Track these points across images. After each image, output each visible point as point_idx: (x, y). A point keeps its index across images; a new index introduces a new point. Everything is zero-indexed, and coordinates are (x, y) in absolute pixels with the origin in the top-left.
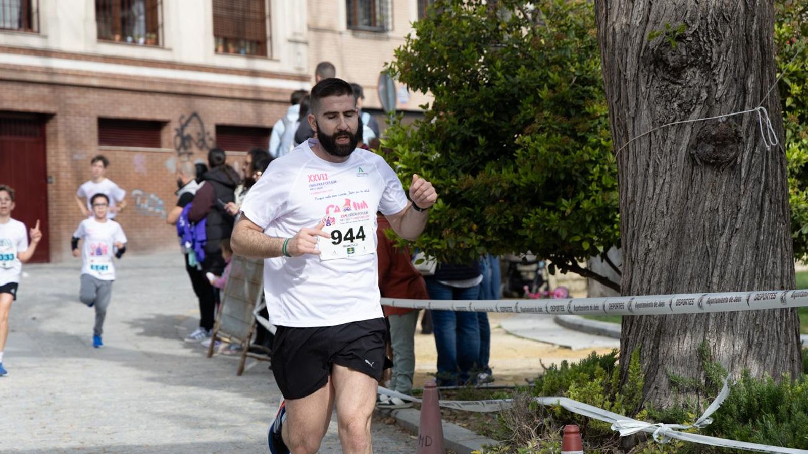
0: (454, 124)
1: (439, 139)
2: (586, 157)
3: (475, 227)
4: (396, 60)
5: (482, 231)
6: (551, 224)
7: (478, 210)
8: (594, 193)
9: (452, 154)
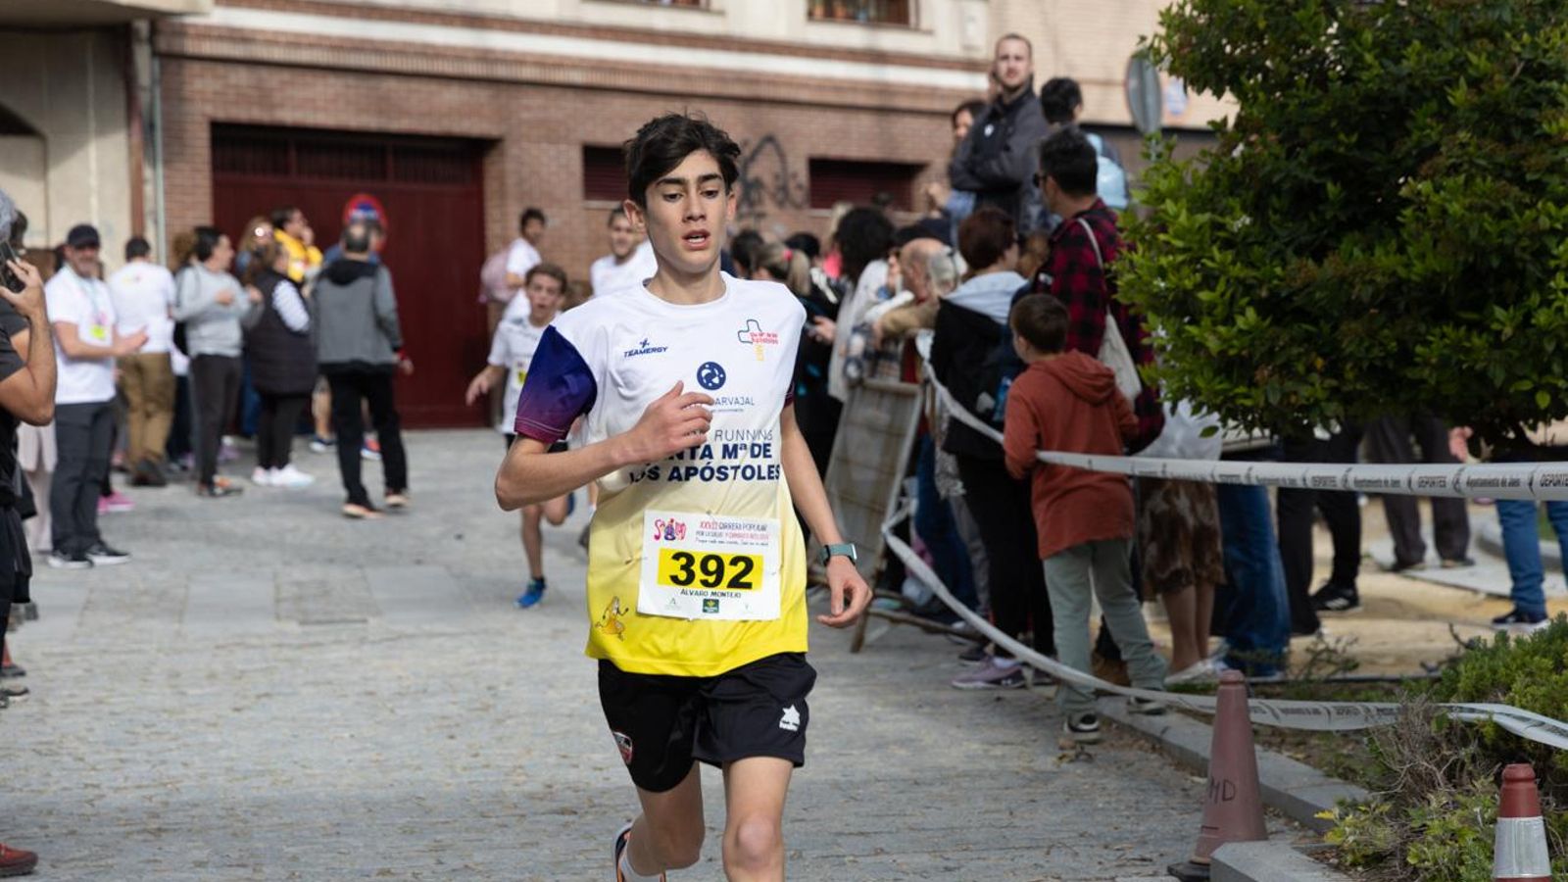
0: (1277, 158)
1: (1249, 188)
2: (1544, 222)
3: (1320, 363)
4: (1162, 31)
5: (1333, 370)
6: (1474, 356)
7: (1326, 328)
8: (1560, 294)
9: (1275, 218)
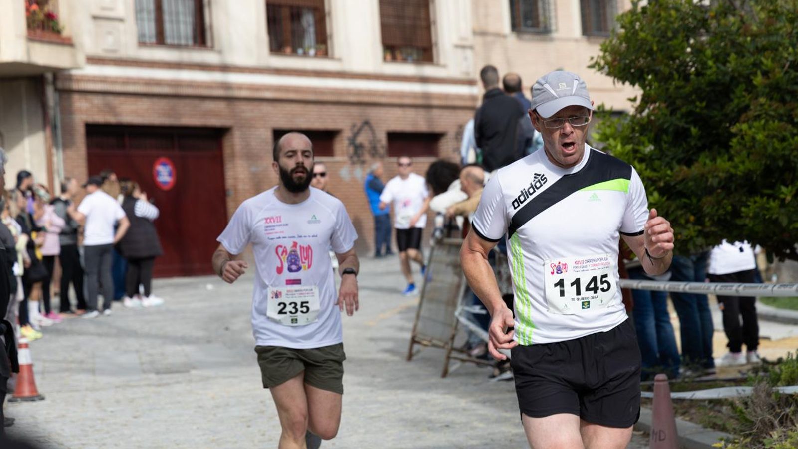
0: (666, 115)
1: (651, 131)
3: (692, 218)
4: (601, 54)
5: (699, 221)
6: (771, 212)
7: (694, 200)
9: (665, 146)
